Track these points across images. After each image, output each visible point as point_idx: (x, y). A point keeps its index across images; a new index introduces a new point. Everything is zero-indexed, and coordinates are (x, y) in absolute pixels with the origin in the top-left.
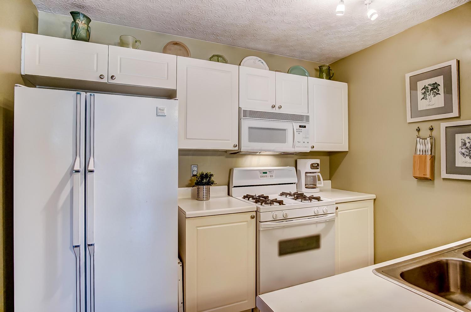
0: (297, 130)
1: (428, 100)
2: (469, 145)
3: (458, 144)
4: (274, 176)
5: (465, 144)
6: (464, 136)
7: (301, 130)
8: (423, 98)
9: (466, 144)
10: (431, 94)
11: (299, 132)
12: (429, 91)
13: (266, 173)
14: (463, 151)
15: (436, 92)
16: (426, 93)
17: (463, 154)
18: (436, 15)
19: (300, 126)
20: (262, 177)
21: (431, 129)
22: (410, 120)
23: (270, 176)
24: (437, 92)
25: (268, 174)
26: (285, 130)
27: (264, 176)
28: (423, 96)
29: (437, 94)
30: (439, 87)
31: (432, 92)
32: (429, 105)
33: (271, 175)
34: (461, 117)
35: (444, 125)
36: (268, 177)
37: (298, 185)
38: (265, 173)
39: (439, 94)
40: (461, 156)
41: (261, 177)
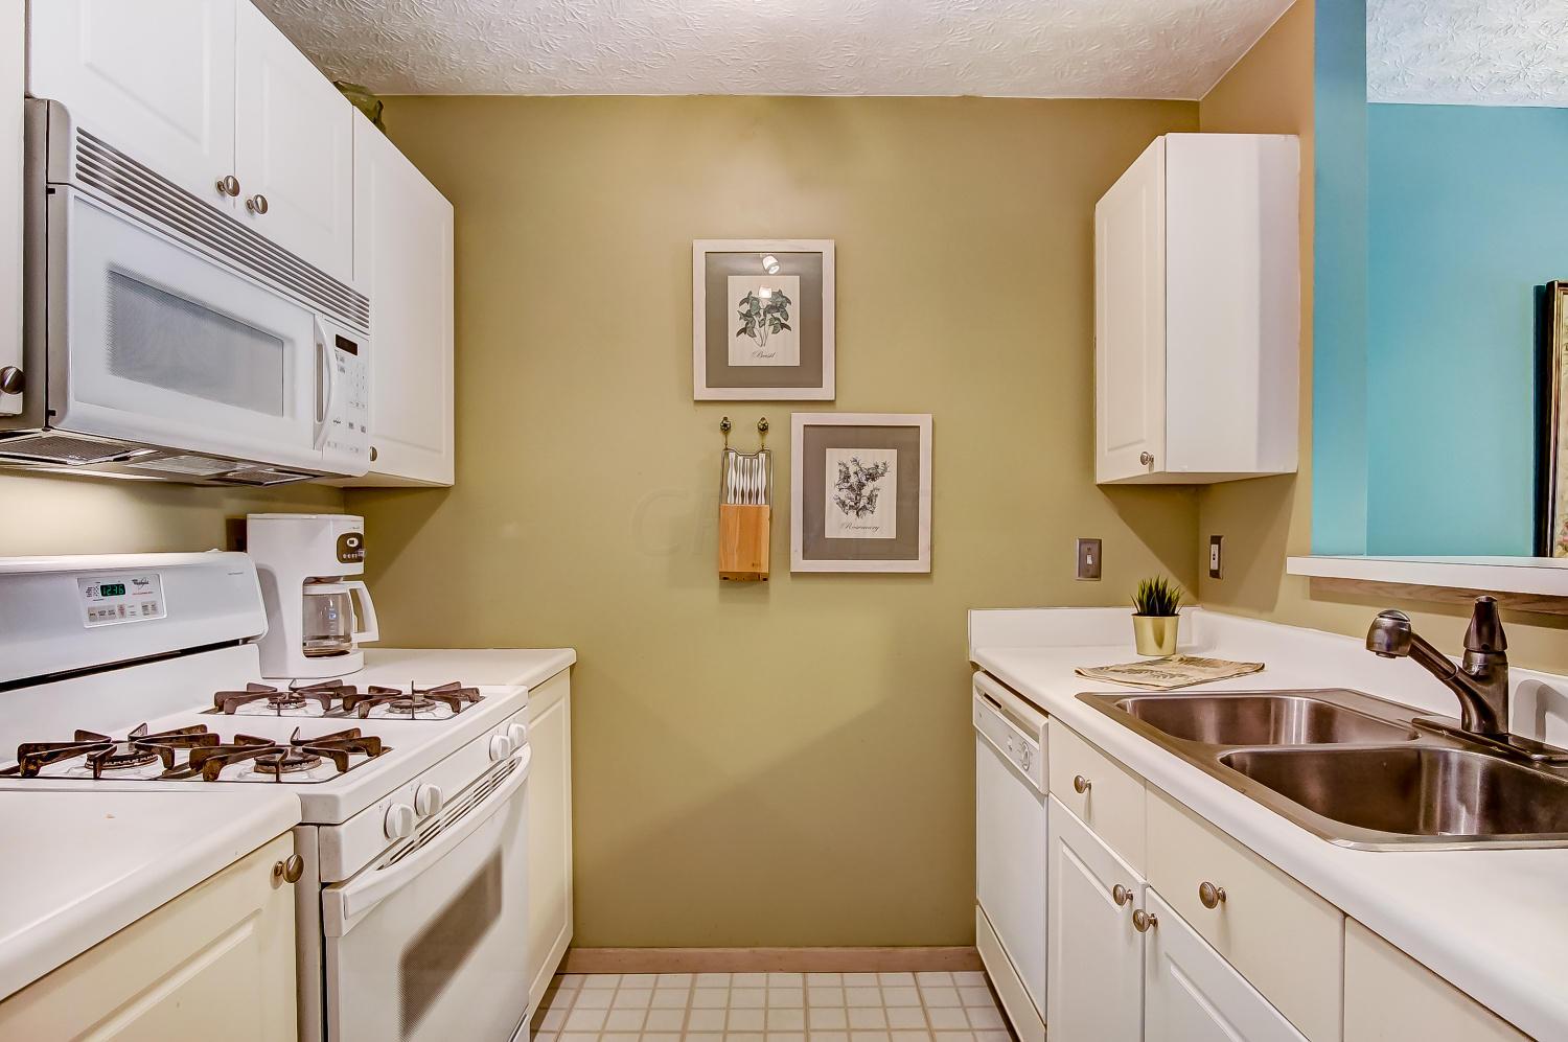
1: (758, 338)
2: (856, 479)
3: (832, 476)
4: (163, 605)
5: (847, 478)
6: (846, 455)
8: (743, 331)
9: (849, 477)
10: (768, 322)
12: (762, 312)
13: (120, 589)
14: (843, 495)
15: (779, 319)
16: (751, 316)
17: (843, 504)
18: (786, 91)
20: (102, 613)
21: (764, 429)
22: (702, 391)
23: (145, 607)
24: (783, 321)
25: (129, 599)
27: (112, 613)
28: (742, 323)
29: (784, 326)
30: (788, 308)
31: (769, 316)
32: (761, 355)
33: (148, 599)
34: (838, 402)
35: (801, 419)
36: (133, 613)
37: (267, 645)
38: (113, 593)
39: (788, 328)
40: (837, 508)
41: (93, 616)
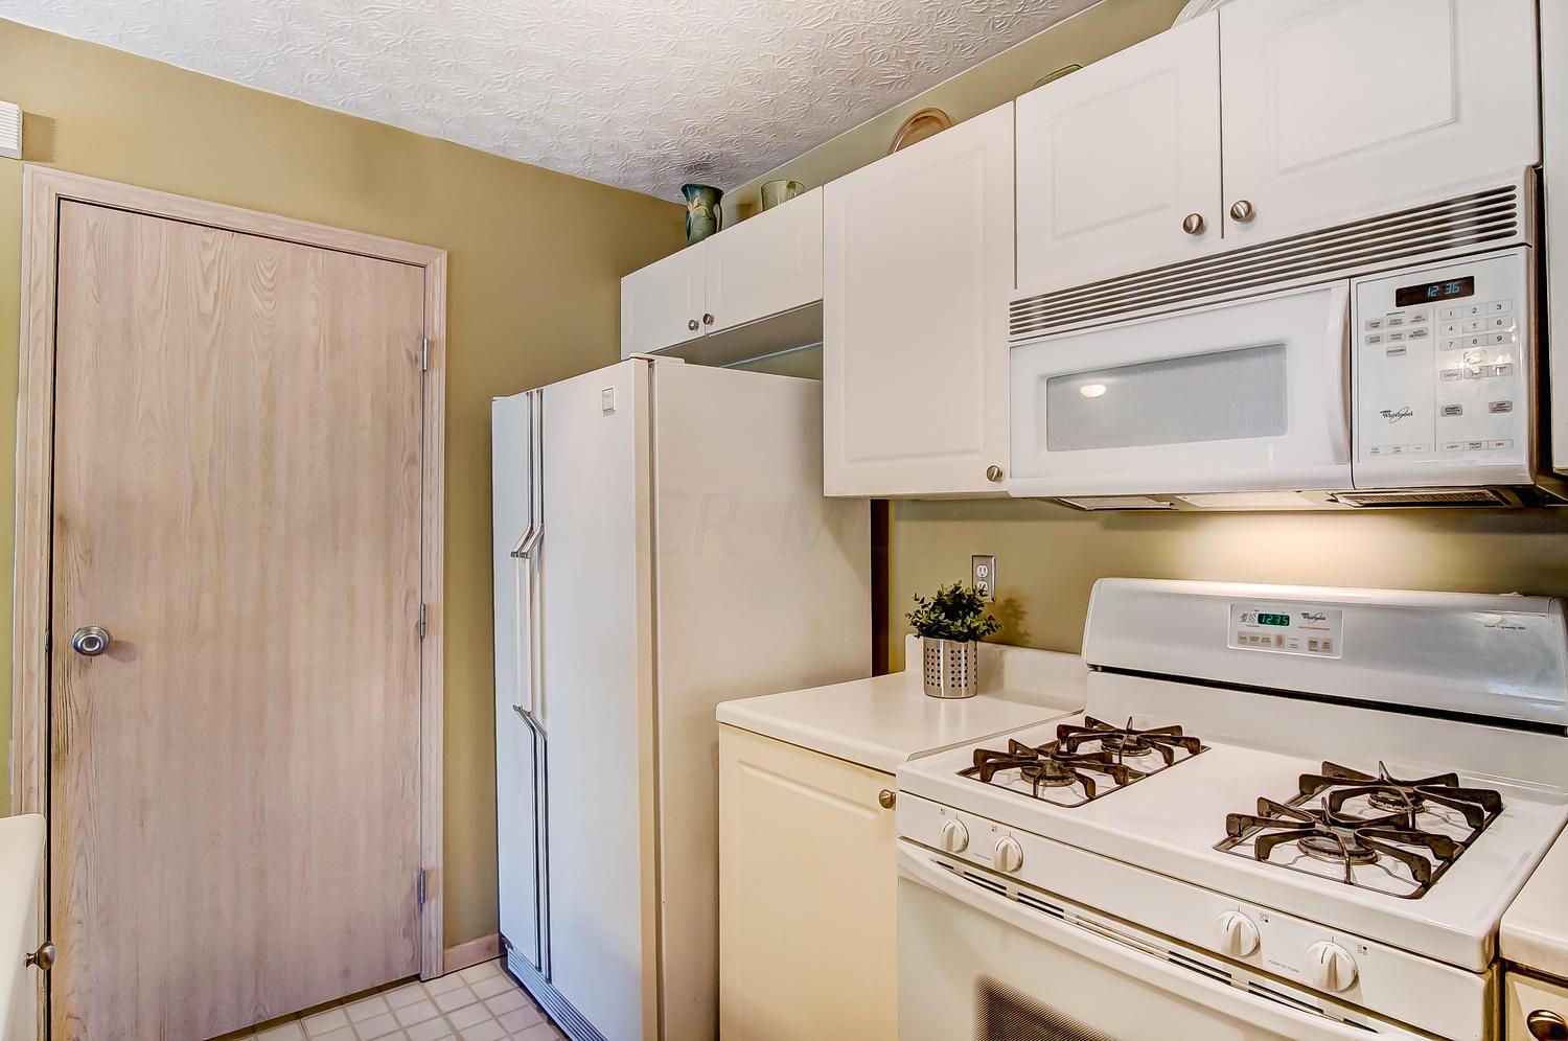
0: (1375, 332)
4: (1338, 645)
7: (1419, 319)
11: (1397, 337)
13: (1283, 620)
19: (1407, 297)
20: (1255, 638)
23: (1313, 644)
25: (1294, 631)
26: (1277, 348)
27: (1266, 640)
33: (1319, 636)
36: (1294, 646)
38: (1274, 622)
41: (1242, 639)
